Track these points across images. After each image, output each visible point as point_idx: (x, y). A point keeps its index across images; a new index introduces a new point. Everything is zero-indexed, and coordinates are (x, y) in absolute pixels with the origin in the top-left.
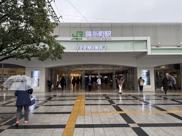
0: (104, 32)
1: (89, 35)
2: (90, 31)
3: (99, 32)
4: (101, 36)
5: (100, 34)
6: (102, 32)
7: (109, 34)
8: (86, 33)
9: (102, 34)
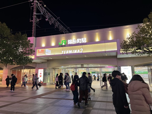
0: (81, 39)
1: (70, 42)
2: (71, 40)
3: (77, 39)
4: (79, 42)
5: (78, 41)
6: (79, 39)
7: (84, 40)
8: (68, 41)
9: (79, 41)
